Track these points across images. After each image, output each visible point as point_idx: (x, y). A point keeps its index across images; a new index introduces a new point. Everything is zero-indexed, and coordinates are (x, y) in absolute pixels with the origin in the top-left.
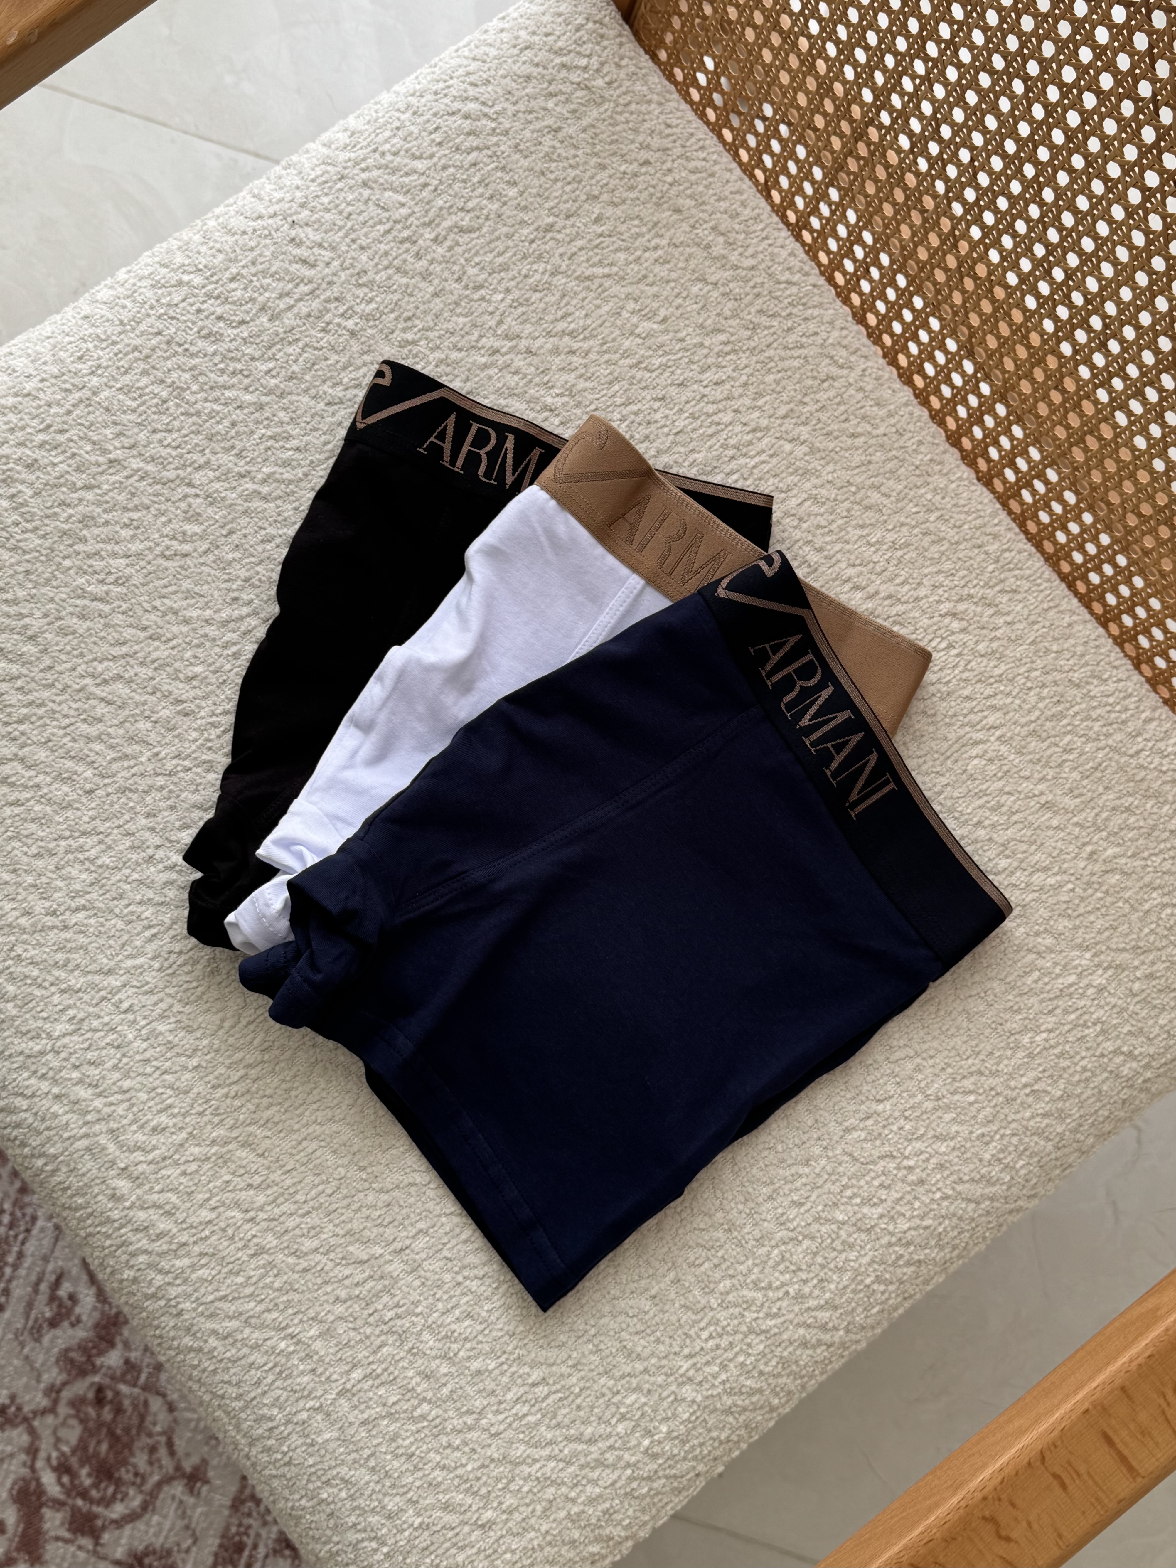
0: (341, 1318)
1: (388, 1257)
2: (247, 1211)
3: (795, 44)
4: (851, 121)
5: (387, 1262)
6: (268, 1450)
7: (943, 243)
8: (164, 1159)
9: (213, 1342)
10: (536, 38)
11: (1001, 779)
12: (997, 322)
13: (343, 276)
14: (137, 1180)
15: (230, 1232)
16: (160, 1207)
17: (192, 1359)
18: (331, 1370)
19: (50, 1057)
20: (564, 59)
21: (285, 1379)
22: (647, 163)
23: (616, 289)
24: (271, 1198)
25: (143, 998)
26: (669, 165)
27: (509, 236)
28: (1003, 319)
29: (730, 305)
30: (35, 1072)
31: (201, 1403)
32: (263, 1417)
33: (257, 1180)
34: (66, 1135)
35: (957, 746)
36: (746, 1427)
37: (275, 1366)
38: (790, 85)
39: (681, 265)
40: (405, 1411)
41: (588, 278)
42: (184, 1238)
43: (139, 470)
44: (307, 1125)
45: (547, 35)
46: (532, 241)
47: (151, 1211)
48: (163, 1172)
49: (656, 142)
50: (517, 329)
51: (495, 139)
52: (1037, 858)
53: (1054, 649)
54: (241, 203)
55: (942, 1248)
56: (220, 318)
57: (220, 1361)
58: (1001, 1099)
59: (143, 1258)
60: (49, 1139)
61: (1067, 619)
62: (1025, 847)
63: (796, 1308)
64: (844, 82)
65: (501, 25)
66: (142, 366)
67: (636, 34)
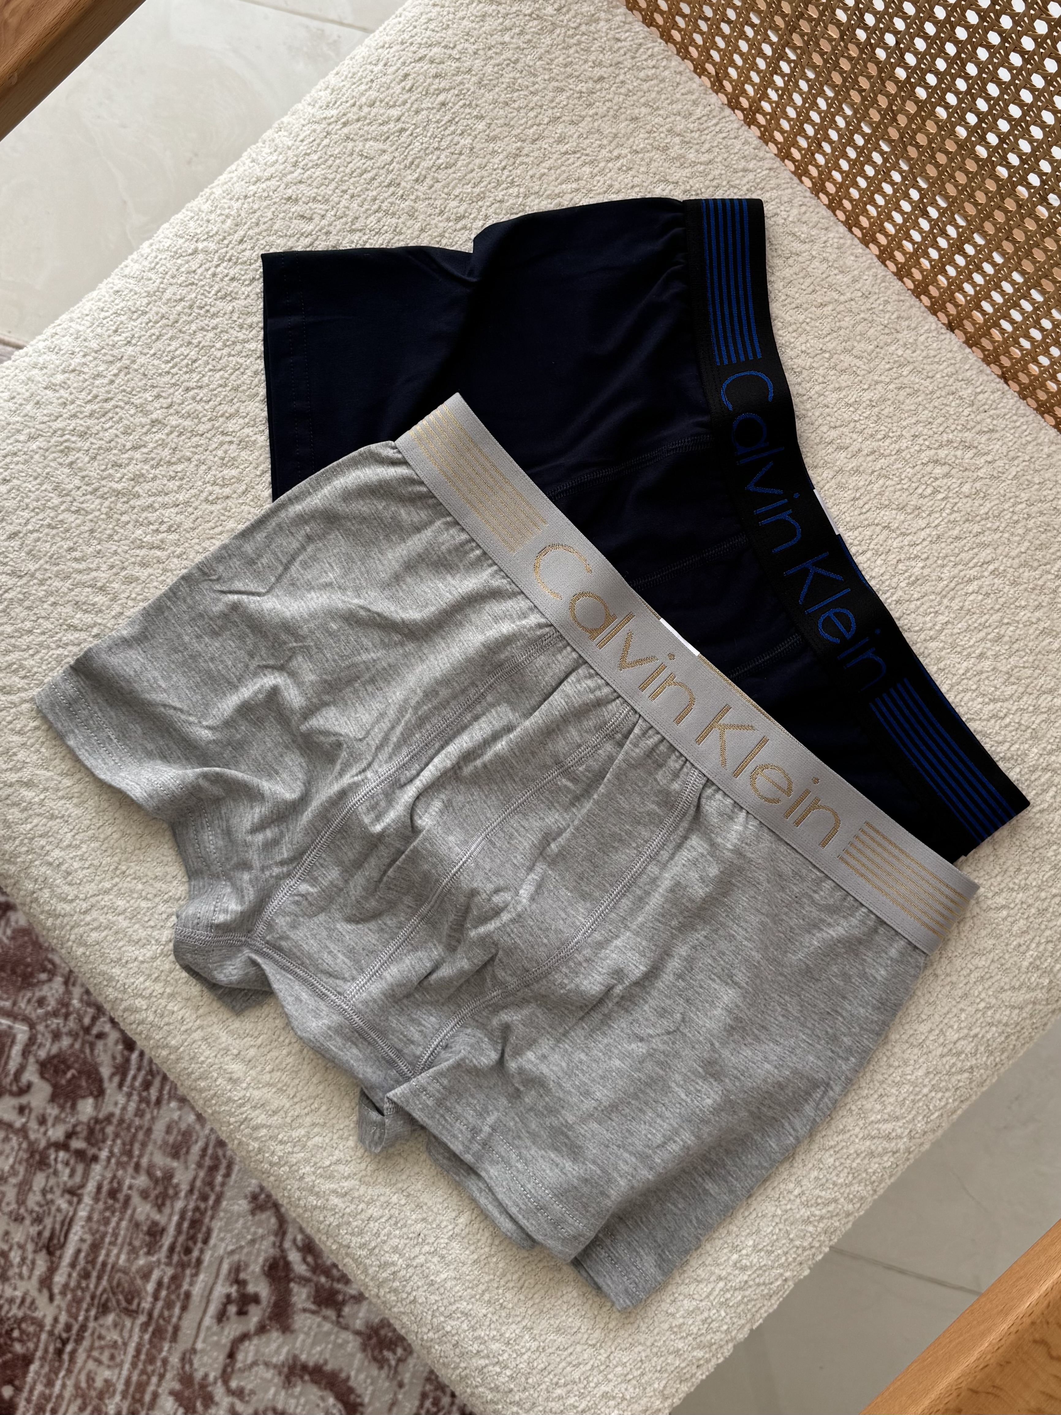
6: (395, 1291)
9: (334, 1200)
11: (998, 610)
17: (318, 1215)
21: (401, 1228)
22: (601, 79)
26: (621, 78)
27: (483, 167)
32: (386, 1262)
34: (183, 1029)
36: (826, 1233)
43: (177, 426)
46: (505, 168)
47: (265, 1090)
49: (607, 58)
51: (459, 79)
52: (1042, 681)
53: (1037, 480)
54: (241, 170)
55: (991, 1053)
56: (233, 279)
57: (342, 1217)
58: (1033, 911)
59: (263, 1132)
60: (169, 1032)
61: (1046, 450)
62: (1029, 672)
63: (861, 1123)
66: (171, 331)
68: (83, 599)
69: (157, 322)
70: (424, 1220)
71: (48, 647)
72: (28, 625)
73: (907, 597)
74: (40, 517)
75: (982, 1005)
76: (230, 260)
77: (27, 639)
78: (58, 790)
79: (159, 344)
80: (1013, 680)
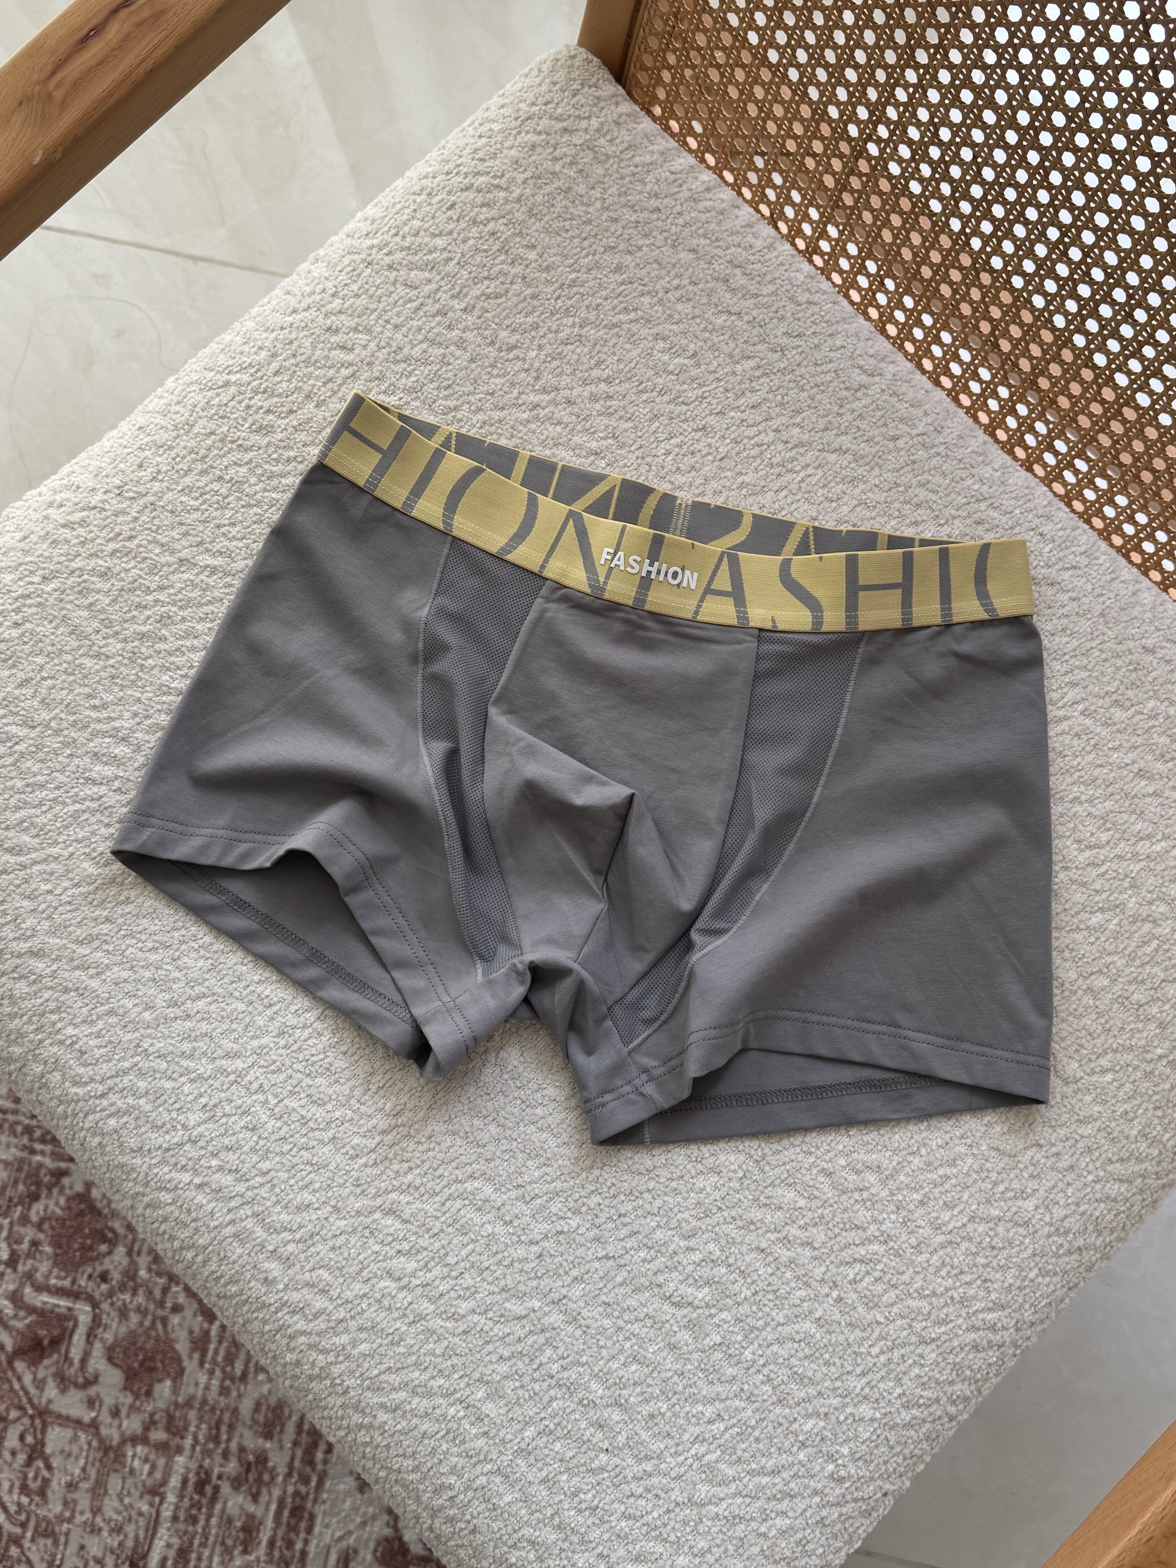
0: (506, 1377)
1: (546, 1309)
2: (400, 1279)
3: (785, 75)
4: (849, 140)
5: (546, 1314)
6: (450, 1520)
7: (955, 242)
8: (312, 1236)
9: (382, 1416)
10: (535, 109)
11: (1090, 752)
13: (381, 355)
14: (287, 1262)
15: (386, 1303)
16: (313, 1286)
17: (363, 1437)
18: (504, 1431)
19: (188, 1147)
20: (565, 124)
21: (459, 1445)
22: (657, 209)
23: (644, 332)
24: (422, 1263)
25: (273, 1078)
26: (678, 208)
27: (534, 297)
29: (756, 331)
30: (175, 1164)
31: (377, 1481)
32: (442, 1486)
33: (406, 1246)
34: (212, 1225)
36: (928, 1439)
37: (448, 1433)
38: (785, 117)
39: (704, 300)
40: (584, 1464)
41: (615, 326)
42: (341, 1314)
43: (207, 566)
44: (448, 1186)
45: (546, 104)
46: (558, 298)
47: (305, 1291)
48: (312, 1249)
49: (663, 189)
50: (554, 381)
51: (508, 208)
52: (1139, 827)
53: (1123, 618)
54: (274, 302)
55: (1100, 1233)
56: (269, 411)
57: (393, 1435)
58: (1139, 1074)
59: (303, 1339)
60: (197, 1230)
61: (1130, 588)
63: (964, 1313)
64: (838, 104)
65: (501, 101)
66: (200, 466)
67: (629, 94)
68: (102, 750)
69: (186, 457)
70: (486, 1434)
71: (63, 803)
72: (40, 779)
74: (56, 661)
75: (1090, 1178)
76: (265, 392)
77: (41, 794)
78: (72, 960)
79: (188, 480)
80: (1108, 825)
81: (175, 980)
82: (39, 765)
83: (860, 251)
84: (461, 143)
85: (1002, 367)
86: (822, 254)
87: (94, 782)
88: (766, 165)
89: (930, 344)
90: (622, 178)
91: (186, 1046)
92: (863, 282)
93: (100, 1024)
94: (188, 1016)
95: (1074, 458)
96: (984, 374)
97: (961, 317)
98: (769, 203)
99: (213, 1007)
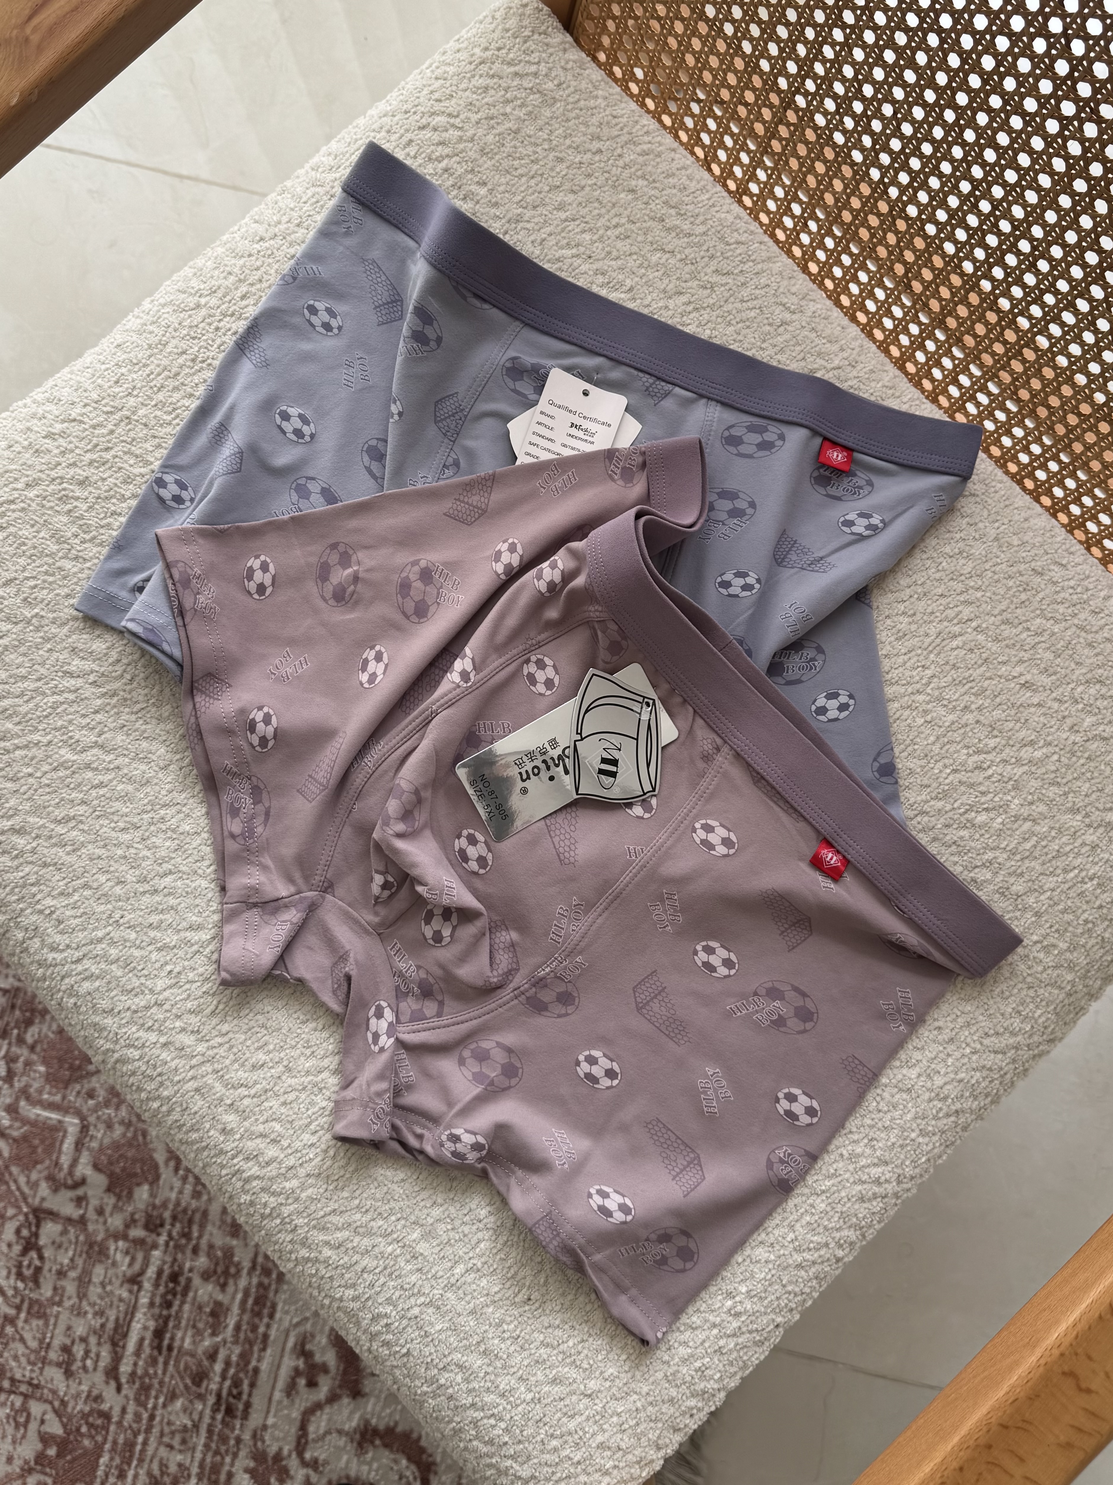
0: (439, 1220)
3: (721, 30)
4: (779, 91)
7: (874, 191)
8: (266, 1092)
9: (327, 1252)
10: (489, 53)
12: (931, 256)
14: (243, 1114)
16: (266, 1136)
17: (310, 1268)
19: (154, 1010)
20: (516, 68)
22: (600, 151)
26: (619, 151)
28: (937, 253)
29: (688, 269)
30: (143, 1025)
31: (322, 1307)
34: (177, 1078)
35: (938, 640)
38: (720, 68)
39: (640, 238)
41: (558, 260)
42: (291, 1162)
45: (499, 49)
47: (258, 1141)
48: (266, 1104)
49: (606, 132)
51: (461, 146)
52: (1023, 733)
53: (1016, 542)
54: (243, 230)
55: (975, 1098)
57: (336, 1269)
59: (256, 1183)
60: (162, 1083)
61: (1023, 514)
62: (1011, 725)
64: (769, 58)
65: (458, 46)
66: (171, 384)
67: (577, 41)
68: (81, 646)
69: (159, 374)
71: (44, 694)
72: (23, 671)
73: (895, 652)
74: (38, 563)
75: (968, 1050)
76: (232, 315)
77: (23, 685)
78: (50, 837)
79: (160, 396)
80: (995, 733)
81: (144, 859)
82: (21, 659)
83: (787, 194)
84: (419, 84)
85: (914, 306)
86: (751, 195)
87: (71, 675)
88: (702, 111)
89: (848, 282)
90: (568, 120)
91: (154, 919)
92: (788, 222)
93: (76, 897)
94: (156, 891)
95: (976, 392)
96: (897, 312)
97: (877, 259)
98: (703, 146)
99: (179, 883)
